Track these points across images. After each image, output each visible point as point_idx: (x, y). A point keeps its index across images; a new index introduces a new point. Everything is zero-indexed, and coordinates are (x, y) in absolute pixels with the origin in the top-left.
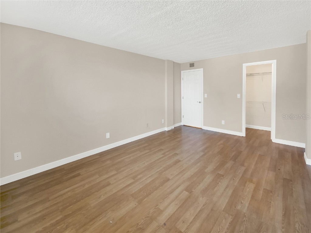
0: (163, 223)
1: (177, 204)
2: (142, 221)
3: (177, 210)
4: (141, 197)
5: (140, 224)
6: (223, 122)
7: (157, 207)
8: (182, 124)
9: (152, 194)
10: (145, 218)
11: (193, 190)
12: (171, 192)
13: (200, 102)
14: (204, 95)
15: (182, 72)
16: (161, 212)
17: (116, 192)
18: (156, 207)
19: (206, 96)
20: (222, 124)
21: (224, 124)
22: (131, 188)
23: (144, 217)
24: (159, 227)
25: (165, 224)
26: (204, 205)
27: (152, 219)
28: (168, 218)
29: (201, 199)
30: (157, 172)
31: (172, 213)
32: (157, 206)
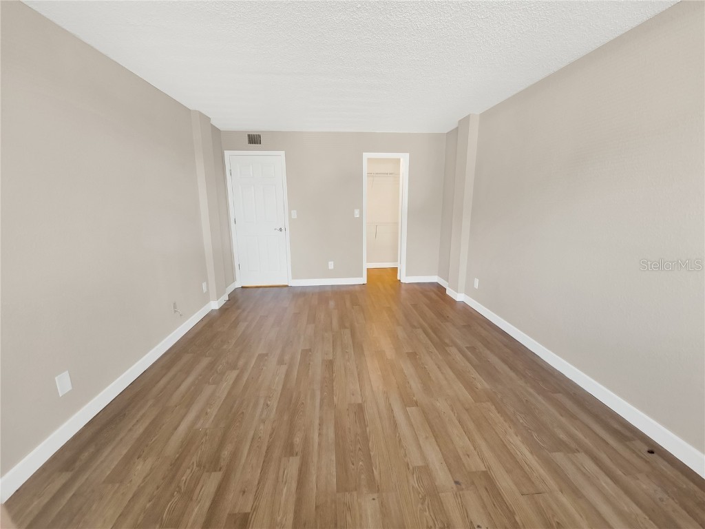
0: (454, 485)
1: (427, 438)
2: (427, 513)
3: (439, 446)
4: (363, 476)
5: (431, 524)
6: (331, 265)
7: (411, 468)
8: (238, 284)
9: (372, 454)
10: (422, 504)
11: (414, 398)
12: (395, 425)
13: (281, 230)
14: (290, 214)
15: (227, 153)
16: (425, 470)
17: (295, 518)
18: (409, 469)
19: (294, 214)
20: (330, 268)
21: (332, 268)
22: (317, 477)
23: (420, 506)
24: (458, 496)
25: (457, 483)
26: (453, 411)
27: (432, 494)
28: (446, 468)
29: (438, 404)
30: (321, 406)
31: (440, 456)
32: (408, 465)
